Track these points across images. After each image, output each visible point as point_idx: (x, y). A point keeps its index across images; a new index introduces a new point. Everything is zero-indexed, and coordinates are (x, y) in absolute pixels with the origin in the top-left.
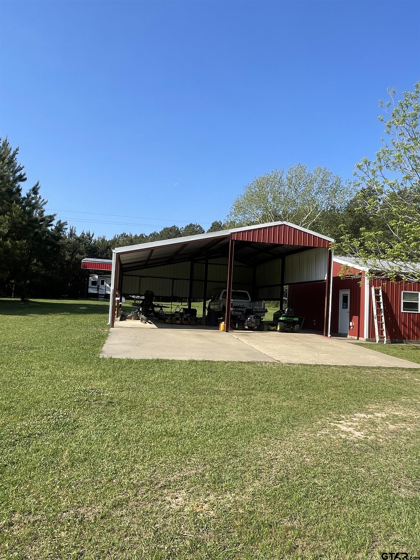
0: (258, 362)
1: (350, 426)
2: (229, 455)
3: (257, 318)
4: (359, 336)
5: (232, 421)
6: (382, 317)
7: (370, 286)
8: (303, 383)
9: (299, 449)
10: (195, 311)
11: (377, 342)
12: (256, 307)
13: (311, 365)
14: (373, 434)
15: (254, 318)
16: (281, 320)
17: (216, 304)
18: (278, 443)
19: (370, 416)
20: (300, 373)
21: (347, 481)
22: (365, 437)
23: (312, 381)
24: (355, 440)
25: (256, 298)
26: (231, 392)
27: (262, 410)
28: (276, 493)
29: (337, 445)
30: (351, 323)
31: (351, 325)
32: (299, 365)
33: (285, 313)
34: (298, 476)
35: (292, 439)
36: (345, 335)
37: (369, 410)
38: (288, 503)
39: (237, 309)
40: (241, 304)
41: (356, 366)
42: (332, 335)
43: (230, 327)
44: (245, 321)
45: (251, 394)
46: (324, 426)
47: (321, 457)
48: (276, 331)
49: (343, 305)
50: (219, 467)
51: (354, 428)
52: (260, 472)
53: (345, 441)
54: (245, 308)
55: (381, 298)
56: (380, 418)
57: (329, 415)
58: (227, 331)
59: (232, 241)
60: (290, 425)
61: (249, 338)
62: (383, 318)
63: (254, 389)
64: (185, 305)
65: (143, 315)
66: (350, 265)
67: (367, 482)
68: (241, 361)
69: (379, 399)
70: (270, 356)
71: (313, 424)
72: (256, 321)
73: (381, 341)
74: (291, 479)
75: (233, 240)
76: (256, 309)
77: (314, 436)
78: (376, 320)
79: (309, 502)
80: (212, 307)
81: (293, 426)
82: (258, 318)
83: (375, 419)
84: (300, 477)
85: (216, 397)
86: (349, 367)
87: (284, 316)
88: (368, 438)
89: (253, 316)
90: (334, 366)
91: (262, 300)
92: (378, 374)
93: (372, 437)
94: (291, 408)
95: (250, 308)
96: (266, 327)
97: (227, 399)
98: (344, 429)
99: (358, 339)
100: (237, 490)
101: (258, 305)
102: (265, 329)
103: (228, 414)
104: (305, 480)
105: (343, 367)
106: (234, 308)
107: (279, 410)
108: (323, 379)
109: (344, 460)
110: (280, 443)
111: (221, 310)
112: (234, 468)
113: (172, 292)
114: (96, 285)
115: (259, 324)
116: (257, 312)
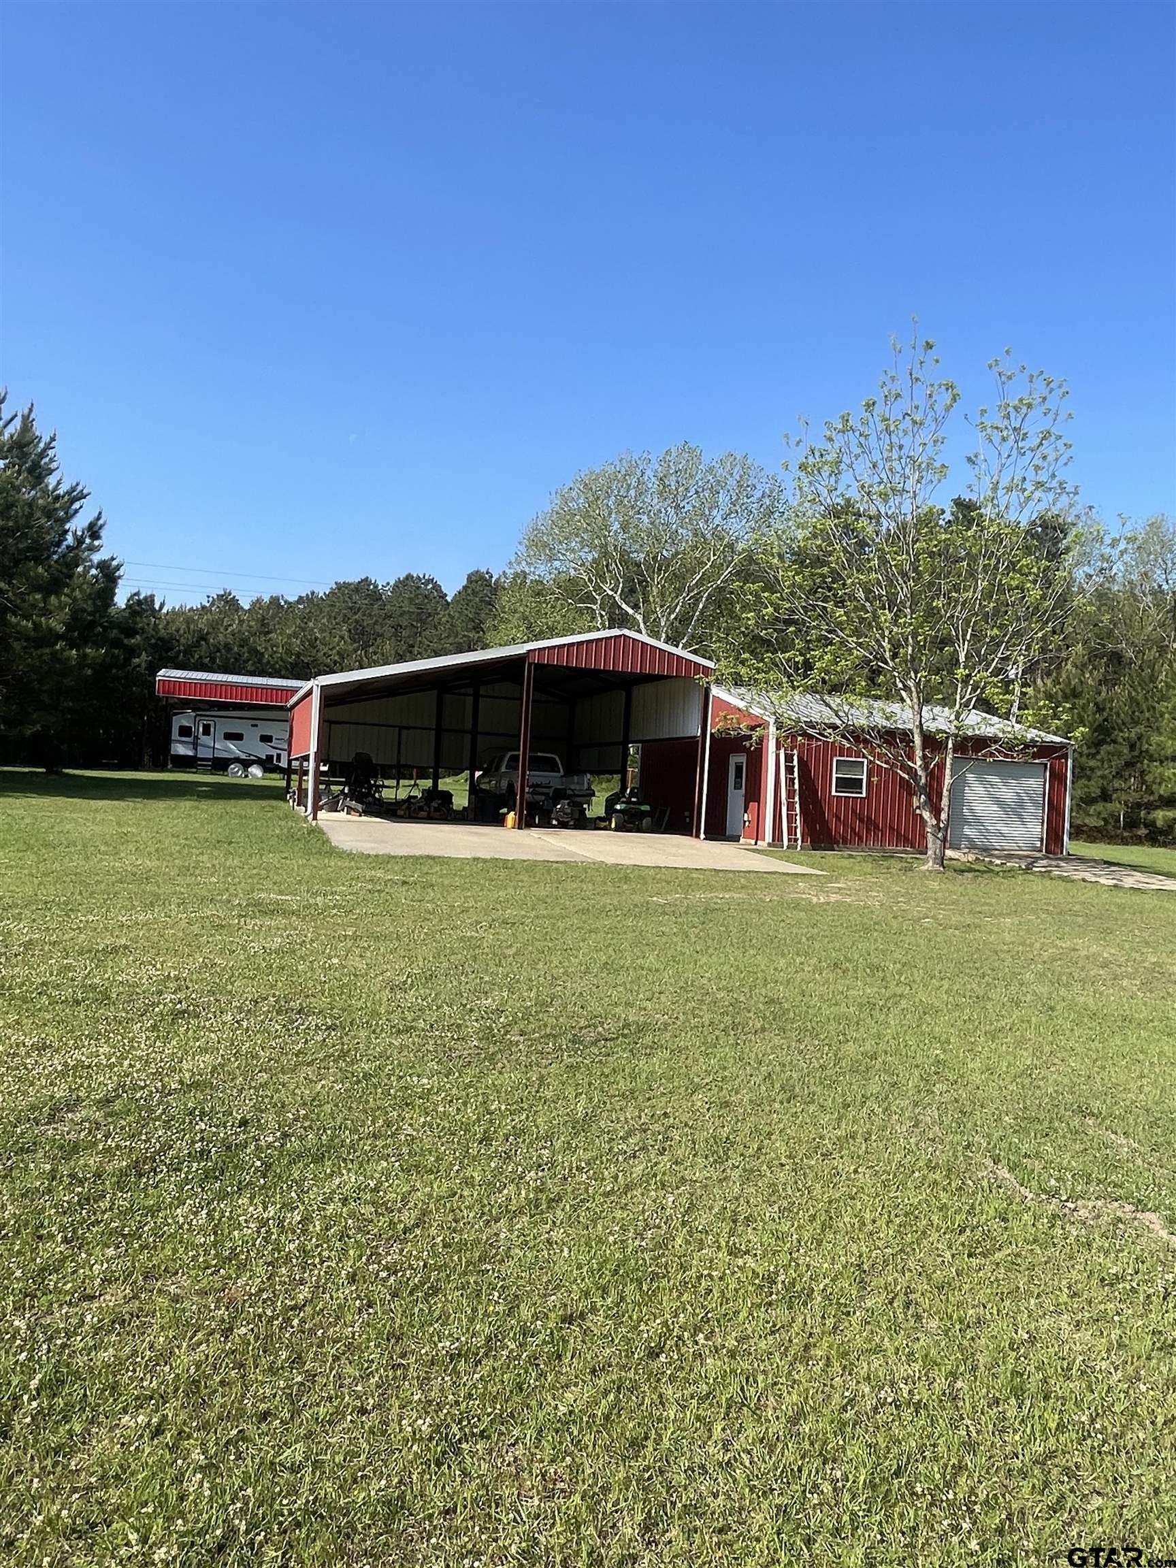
3: (574, 807)
4: (757, 840)
7: (777, 748)
10: (447, 796)
11: (786, 848)
15: (568, 804)
16: (617, 809)
17: (494, 780)
25: (573, 770)
30: (746, 815)
31: (746, 819)
33: (626, 797)
36: (736, 839)
39: (537, 789)
40: (545, 781)
42: (708, 837)
43: (526, 822)
44: (551, 811)
48: (609, 830)
49: (735, 783)
54: (551, 787)
55: (796, 770)
58: (520, 828)
62: (797, 805)
64: (427, 783)
65: (351, 800)
70: (591, 857)
72: (572, 810)
73: (792, 846)
76: (572, 790)
78: (784, 809)
82: (579, 808)
87: (623, 802)
89: (566, 802)
91: (585, 772)
95: (562, 787)
96: (590, 822)
99: (756, 843)
101: (578, 783)
102: (589, 826)
106: (532, 787)
113: (399, 752)
114: (189, 736)
115: (577, 817)
116: (575, 795)
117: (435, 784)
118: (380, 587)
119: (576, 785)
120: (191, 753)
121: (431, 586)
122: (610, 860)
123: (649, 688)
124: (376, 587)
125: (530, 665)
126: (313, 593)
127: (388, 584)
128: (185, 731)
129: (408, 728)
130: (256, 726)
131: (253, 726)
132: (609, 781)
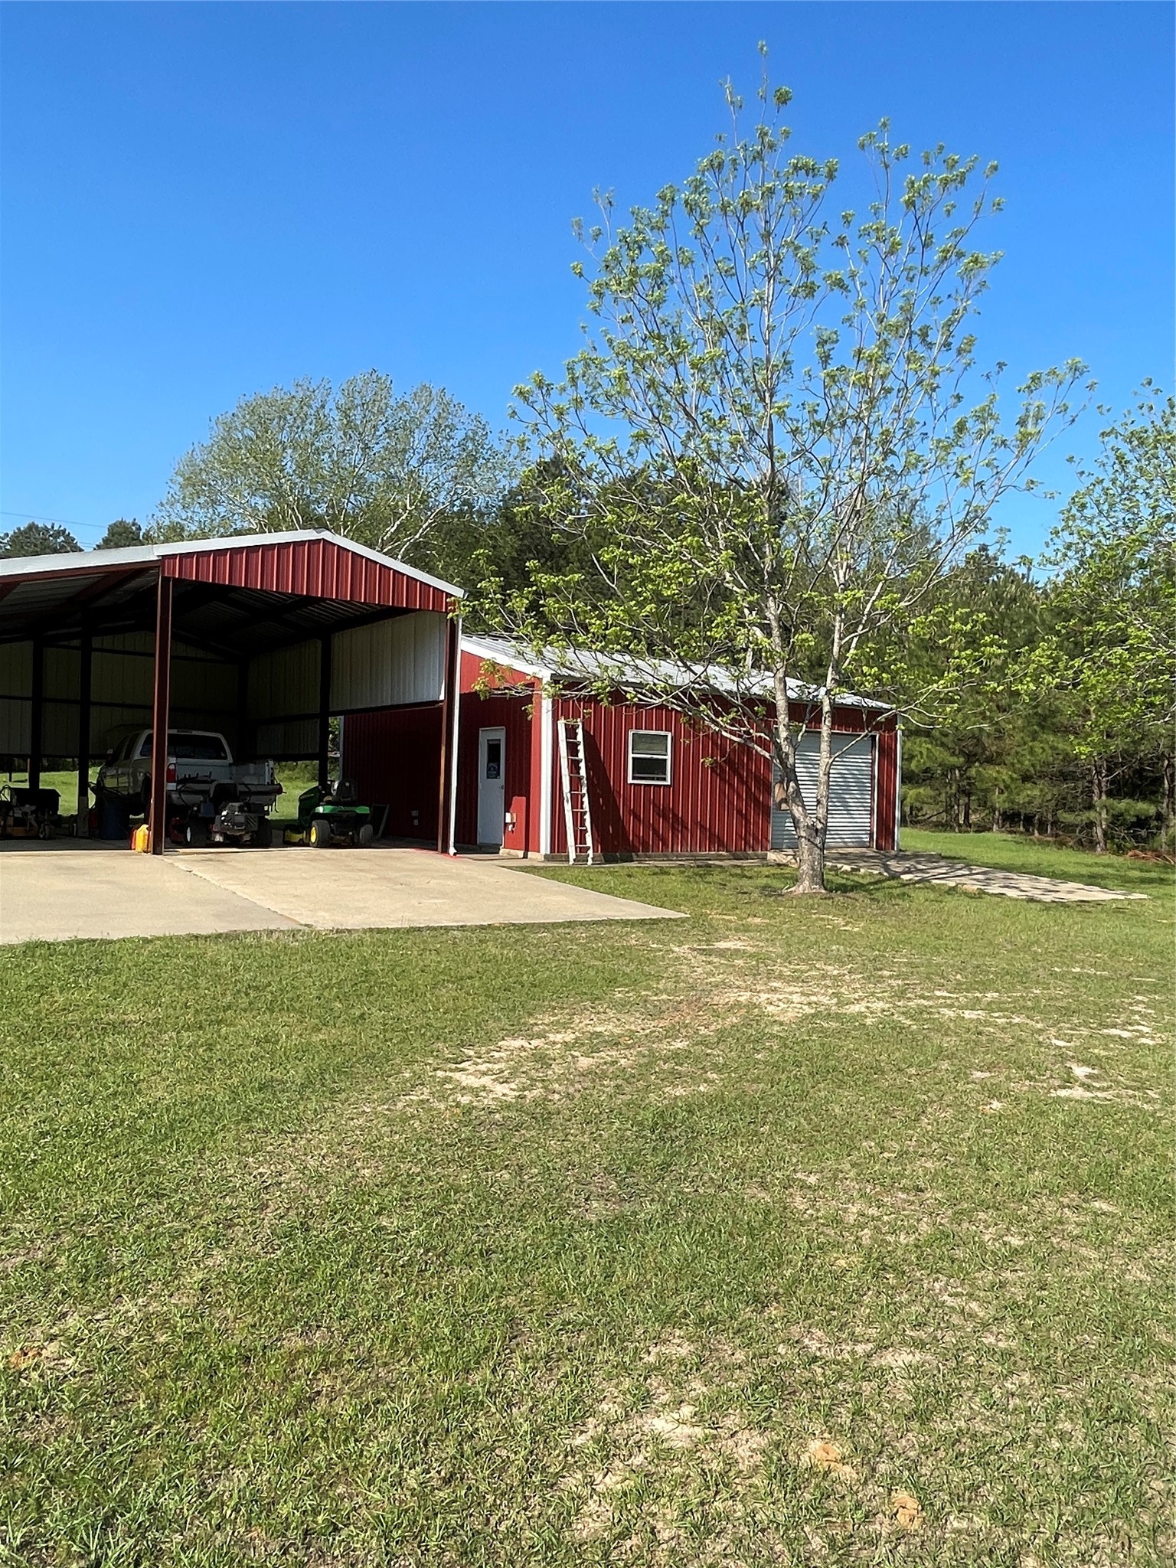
0: (246, 933)
1: (484, 1074)
2: (138, 1195)
3: (249, 811)
4: (527, 850)
5: (155, 1104)
6: (583, 796)
7: (553, 717)
8: (373, 978)
9: (345, 1150)
11: (571, 862)
12: (250, 778)
13: (397, 930)
14: (539, 1085)
15: (241, 809)
16: (319, 814)
17: (123, 774)
18: (289, 1141)
19: (535, 1043)
20: (367, 951)
21: (462, 1207)
22: (517, 1094)
23: (398, 970)
24: (493, 1105)
25: (247, 754)
26: (157, 1022)
27: (248, 1062)
28: (269, 1273)
29: (448, 1122)
30: (508, 815)
31: (508, 820)
32: (365, 931)
33: (331, 794)
34: (337, 1217)
35: (327, 1126)
36: (493, 849)
37: (536, 1029)
38: (301, 1292)
39: (189, 786)
40: (203, 772)
41: (514, 924)
42: (460, 850)
43: (169, 838)
44: (212, 821)
45: (219, 1022)
46: (418, 1081)
47: (402, 1160)
48: (308, 845)
49: (489, 769)
50: (101, 1234)
51: (494, 1077)
52: (230, 1227)
53: (469, 1110)
54: (213, 781)
55: (581, 748)
56: (559, 1046)
57: (432, 1052)
58: (156, 851)
59: (166, 580)
60: (324, 1092)
61: (225, 868)
62: (586, 799)
63: (229, 1007)
64: (22, 779)
66: (503, 660)
67: (511, 1201)
68: (195, 933)
69: (561, 1001)
70: (286, 913)
71: (390, 1080)
72: (247, 818)
73: (581, 859)
74: (316, 1229)
75: (169, 578)
76: (246, 785)
77: (388, 1109)
78: (568, 807)
79: (359, 1278)
80: (110, 783)
81: (333, 1092)
82: (256, 811)
83: (548, 1049)
84: (340, 1220)
85: (111, 1040)
86: (499, 929)
87: (328, 803)
88: (525, 1097)
89: (237, 804)
90: (458, 928)
91: (265, 758)
92: (566, 939)
93: (537, 1092)
94: (334, 1046)
95: (229, 782)
96: (276, 833)
97: (143, 1044)
98: (469, 1082)
99: (525, 857)
100: (155, 1287)
101: (255, 774)
102: (274, 840)
103: (144, 1085)
104: (355, 1223)
105: (482, 928)
106: (178, 783)
107: (299, 1055)
108: (427, 962)
109: (460, 1158)
110: (293, 1140)
111: (139, 790)
112: (149, 1227)
115: (255, 828)
116: (250, 793)
117: (35, 780)
123: (360, 636)
132: (293, 769)
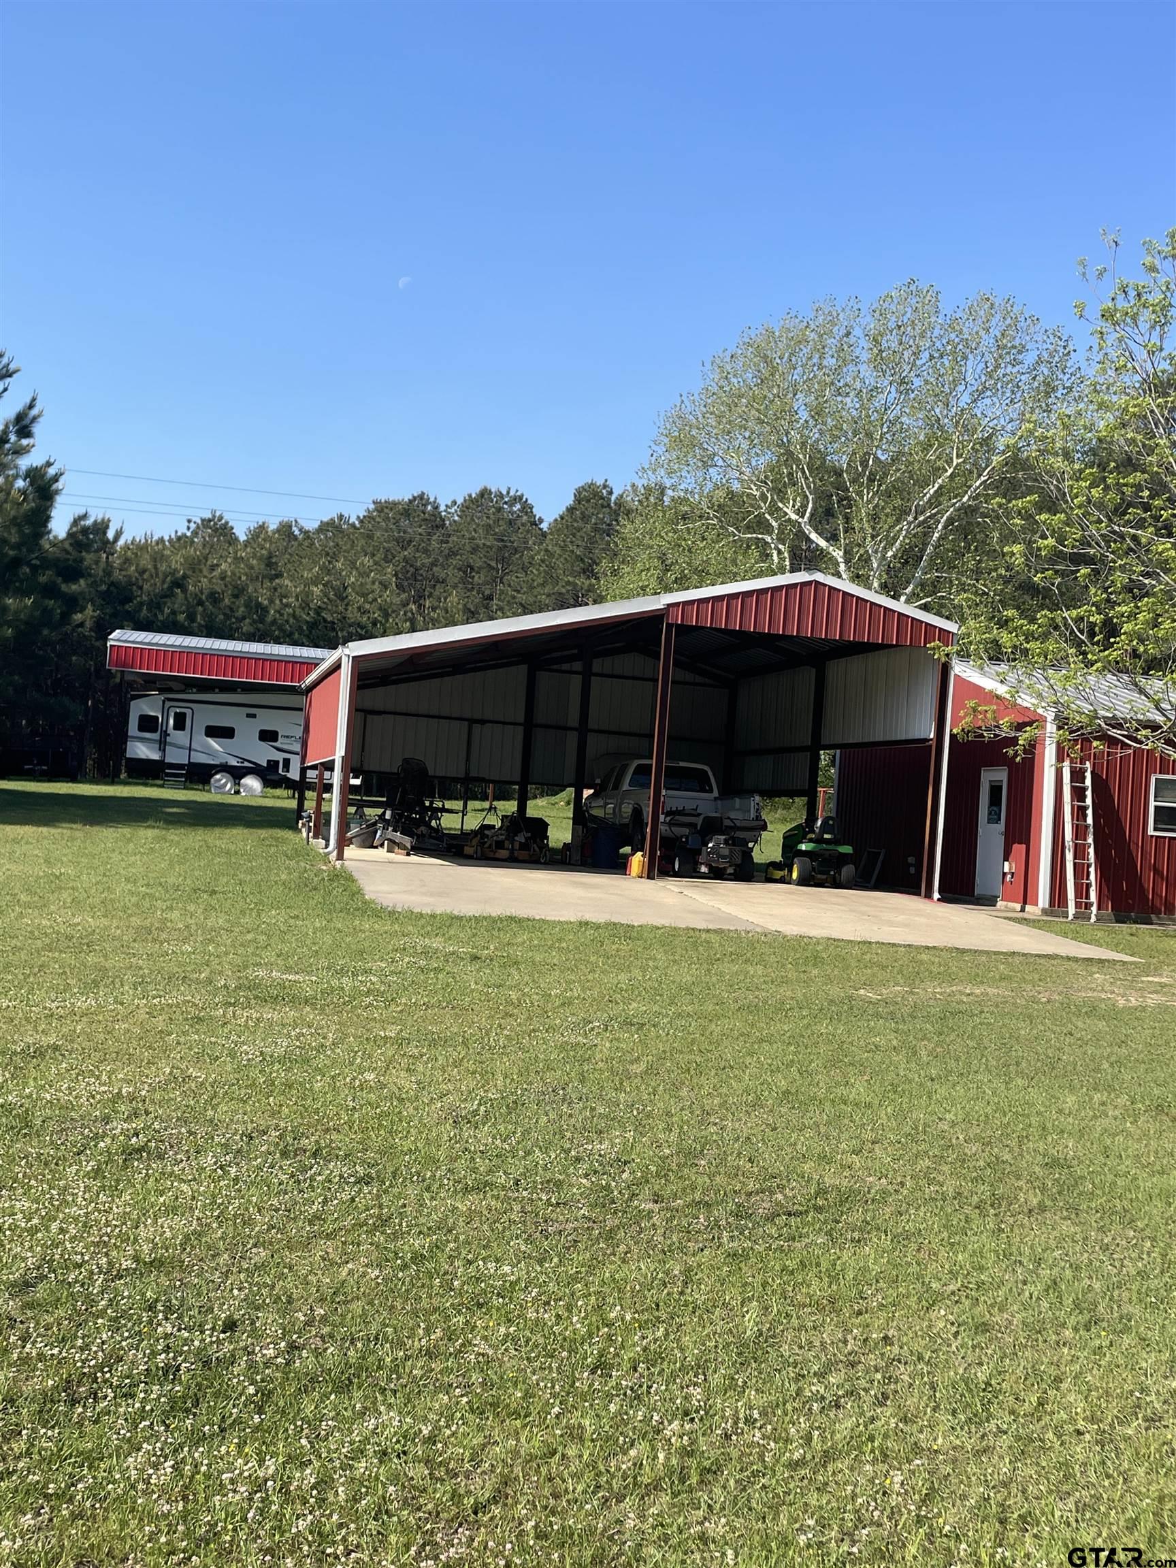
3: (734, 845)
4: (1025, 903)
6: (1088, 846)
7: (1057, 759)
10: (540, 827)
11: (1071, 917)
12: (732, 815)
13: (851, 941)
15: (726, 842)
16: (801, 850)
25: (732, 789)
30: (1007, 865)
31: (1006, 869)
32: (823, 939)
33: (813, 832)
36: (990, 901)
39: (677, 817)
40: (689, 805)
42: (946, 898)
43: (660, 869)
44: (699, 852)
48: (788, 882)
49: (990, 814)
54: (699, 815)
55: (1089, 793)
58: (649, 878)
61: (711, 892)
62: (1091, 850)
64: (510, 807)
65: (395, 831)
72: (731, 851)
73: (1082, 915)
75: (672, 625)
76: (732, 820)
78: (1069, 856)
80: (596, 813)
82: (740, 845)
87: (811, 841)
89: (723, 837)
91: (751, 792)
95: (716, 815)
99: (1023, 910)
101: (740, 809)
106: (670, 815)
111: (631, 819)
113: (468, 759)
114: (154, 730)
115: (739, 861)
116: (736, 828)
117: (522, 808)
118: (442, 508)
119: (738, 811)
120: (155, 756)
121: (518, 506)
122: (791, 930)
123: (855, 665)
124: (436, 507)
125: (669, 626)
126: (341, 517)
127: (454, 503)
128: (148, 723)
129: (483, 722)
130: (254, 716)
131: (248, 716)
132: (787, 807)
